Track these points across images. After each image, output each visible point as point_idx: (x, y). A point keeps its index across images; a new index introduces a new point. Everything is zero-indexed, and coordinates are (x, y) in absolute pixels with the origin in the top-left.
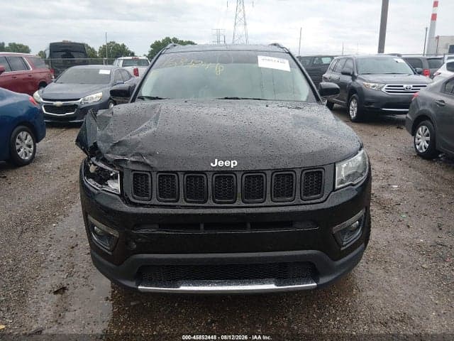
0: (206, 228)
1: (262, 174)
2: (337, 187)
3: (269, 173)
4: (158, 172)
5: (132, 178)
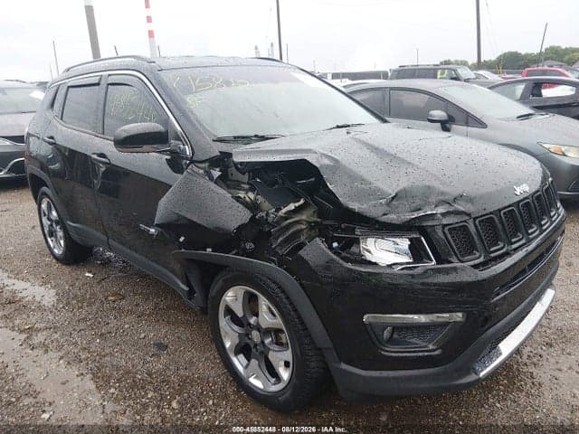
4: (475, 219)
5: (449, 236)
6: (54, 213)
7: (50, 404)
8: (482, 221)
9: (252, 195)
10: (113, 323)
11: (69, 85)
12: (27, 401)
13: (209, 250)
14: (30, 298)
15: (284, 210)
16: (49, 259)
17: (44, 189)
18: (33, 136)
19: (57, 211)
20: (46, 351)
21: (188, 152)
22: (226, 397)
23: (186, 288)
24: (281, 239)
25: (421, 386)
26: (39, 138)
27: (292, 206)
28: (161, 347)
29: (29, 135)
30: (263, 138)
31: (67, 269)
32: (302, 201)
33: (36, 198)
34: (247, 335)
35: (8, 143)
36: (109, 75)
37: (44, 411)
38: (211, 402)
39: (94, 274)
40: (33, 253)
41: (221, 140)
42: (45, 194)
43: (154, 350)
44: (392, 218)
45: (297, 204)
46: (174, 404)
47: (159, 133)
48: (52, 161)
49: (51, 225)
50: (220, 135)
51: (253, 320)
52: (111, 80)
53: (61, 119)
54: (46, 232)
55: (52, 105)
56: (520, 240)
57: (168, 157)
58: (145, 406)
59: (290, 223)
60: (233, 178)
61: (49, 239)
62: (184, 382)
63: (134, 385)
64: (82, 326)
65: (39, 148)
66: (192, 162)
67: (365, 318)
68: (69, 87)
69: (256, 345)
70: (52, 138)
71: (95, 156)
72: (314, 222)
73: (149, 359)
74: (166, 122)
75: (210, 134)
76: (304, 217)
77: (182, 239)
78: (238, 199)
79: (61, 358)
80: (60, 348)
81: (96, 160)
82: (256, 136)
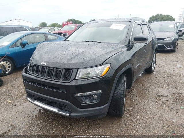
0: (38, 85)
1: (53, 69)
2: (77, 78)
3: (55, 69)
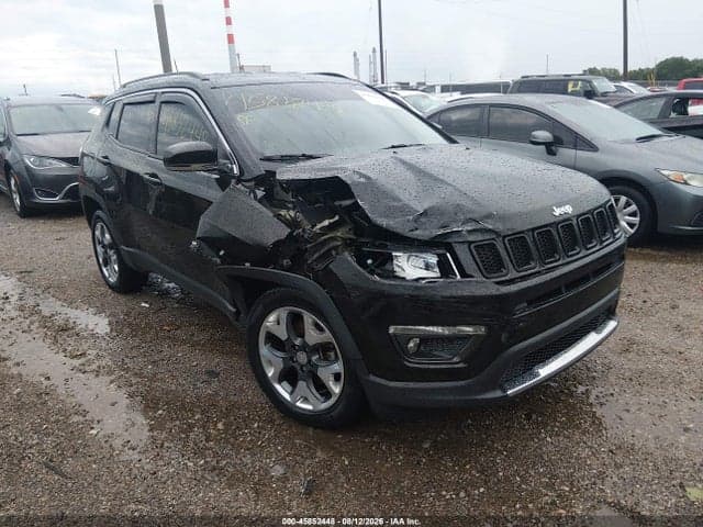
1: (589, 215)
4: (505, 237)
5: (475, 253)
6: (107, 236)
7: (98, 422)
8: (513, 240)
9: (292, 213)
10: (166, 351)
11: (125, 101)
12: (76, 419)
13: (247, 264)
14: (83, 326)
15: (319, 226)
16: (104, 289)
17: (99, 212)
18: (87, 155)
19: (110, 234)
20: (97, 376)
21: (236, 171)
22: (272, 421)
23: (234, 310)
24: (316, 256)
25: (446, 398)
26: (93, 158)
27: (326, 223)
28: (212, 374)
29: (83, 155)
30: (311, 157)
31: (122, 299)
32: (337, 218)
33: (90, 224)
34: (292, 358)
35: (64, 165)
36: (163, 93)
37: (92, 428)
38: (256, 425)
39: (151, 304)
40: (87, 283)
41: (269, 159)
42: (98, 217)
43: (205, 377)
44: (419, 234)
45: (331, 221)
46: (220, 426)
47: (208, 152)
48: (107, 183)
49: (106, 252)
50: (268, 154)
51: (298, 342)
52: (164, 98)
53: (117, 138)
54: (101, 260)
55: (107, 123)
56: (556, 261)
57: (217, 177)
58: (191, 427)
59: (325, 240)
60: (279, 198)
61: (104, 270)
62: (232, 407)
63: (183, 407)
64: (135, 353)
65: (93, 169)
66: (239, 180)
67: (392, 330)
68: (125, 104)
69: (302, 366)
70: (106, 157)
71: (147, 177)
72: (350, 239)
73: (199, 385)
74: (216, 140)
75: (256, 152)
76: (339, 234)
77: (222, 253)
78: (278, 216)
79: (112, 382)
80: (110, 373)
81: (148, 180)
82: (304, 155)
